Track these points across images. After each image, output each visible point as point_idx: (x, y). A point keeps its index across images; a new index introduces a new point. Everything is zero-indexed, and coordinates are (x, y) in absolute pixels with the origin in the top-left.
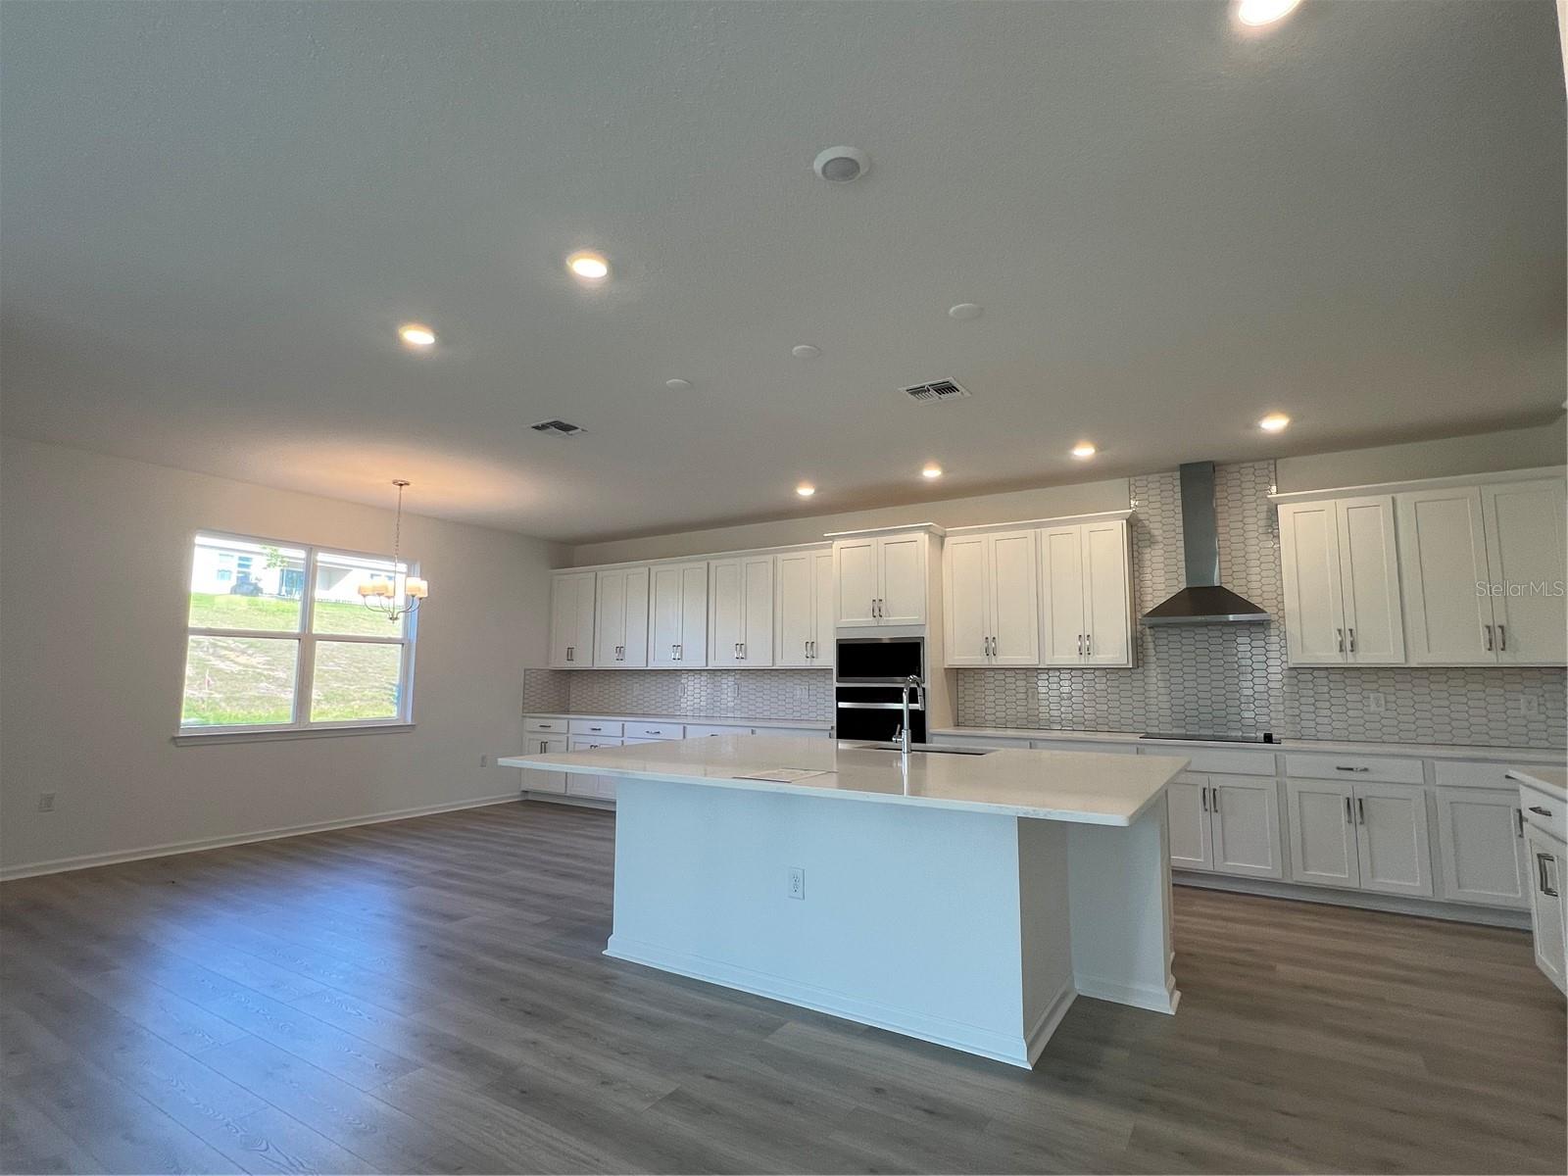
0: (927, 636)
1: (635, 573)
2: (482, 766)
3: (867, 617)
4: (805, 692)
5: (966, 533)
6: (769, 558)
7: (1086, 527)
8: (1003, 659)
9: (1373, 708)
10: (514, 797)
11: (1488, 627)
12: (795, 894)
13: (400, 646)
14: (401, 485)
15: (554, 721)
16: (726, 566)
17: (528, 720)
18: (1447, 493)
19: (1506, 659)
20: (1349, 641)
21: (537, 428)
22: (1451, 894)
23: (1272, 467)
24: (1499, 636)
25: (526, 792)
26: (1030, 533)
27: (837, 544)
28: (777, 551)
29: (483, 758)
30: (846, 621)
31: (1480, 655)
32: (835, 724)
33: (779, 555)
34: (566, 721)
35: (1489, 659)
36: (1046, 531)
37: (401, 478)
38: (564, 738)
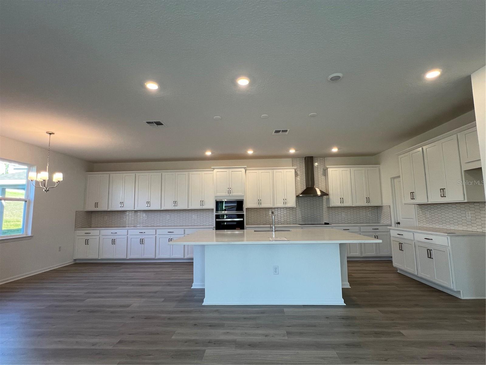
0: (244, 199)
1: (129, 176)
2: (59, 251)
3: (226, 193)
4: (196, 217)
5: (253, 170)
6: (187, 173)
7: (285, 171)
8: (263, 206)
9: (343, 216)
10: (71, 262)
11: (366, 198)
12: (276, 273)
13: (23, 202)
14: (50, 134)
15: (92, 231)
16: (168, 175)
17: (78, 231)
18: (359, 169)
19: (369, 205)
20: (342, 200)
21: (148, 123)
22: (364, 255)
23: (324, 159)
24: (368, 200)
25: (75, 260)
26: (270, 171)
27: (216, 170)
28: (189, 171)
29: (60, 248)
30: (219, 194)
31: (365, 204)
32: (215, 226)
33: (190, 172)
34: (99, 231)
35: (366, 204)
36: (275, 171)
37: (51, 131)
38: (98, 237)
